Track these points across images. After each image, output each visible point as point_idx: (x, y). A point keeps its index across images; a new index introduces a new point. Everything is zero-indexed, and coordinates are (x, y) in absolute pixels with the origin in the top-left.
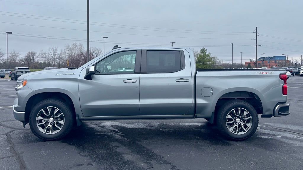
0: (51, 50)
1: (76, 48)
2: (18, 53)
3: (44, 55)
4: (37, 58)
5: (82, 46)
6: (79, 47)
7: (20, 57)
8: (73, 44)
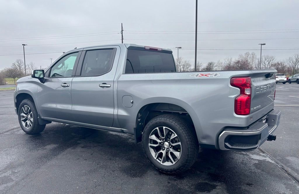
0: (226, 60)
1: (249, 57)
2: (201, 64)
3: (220, 64)
4: (216, 67)
5: (254, 55)
6: (251, 56)
7: (203, 67)
8: (246, 54)
